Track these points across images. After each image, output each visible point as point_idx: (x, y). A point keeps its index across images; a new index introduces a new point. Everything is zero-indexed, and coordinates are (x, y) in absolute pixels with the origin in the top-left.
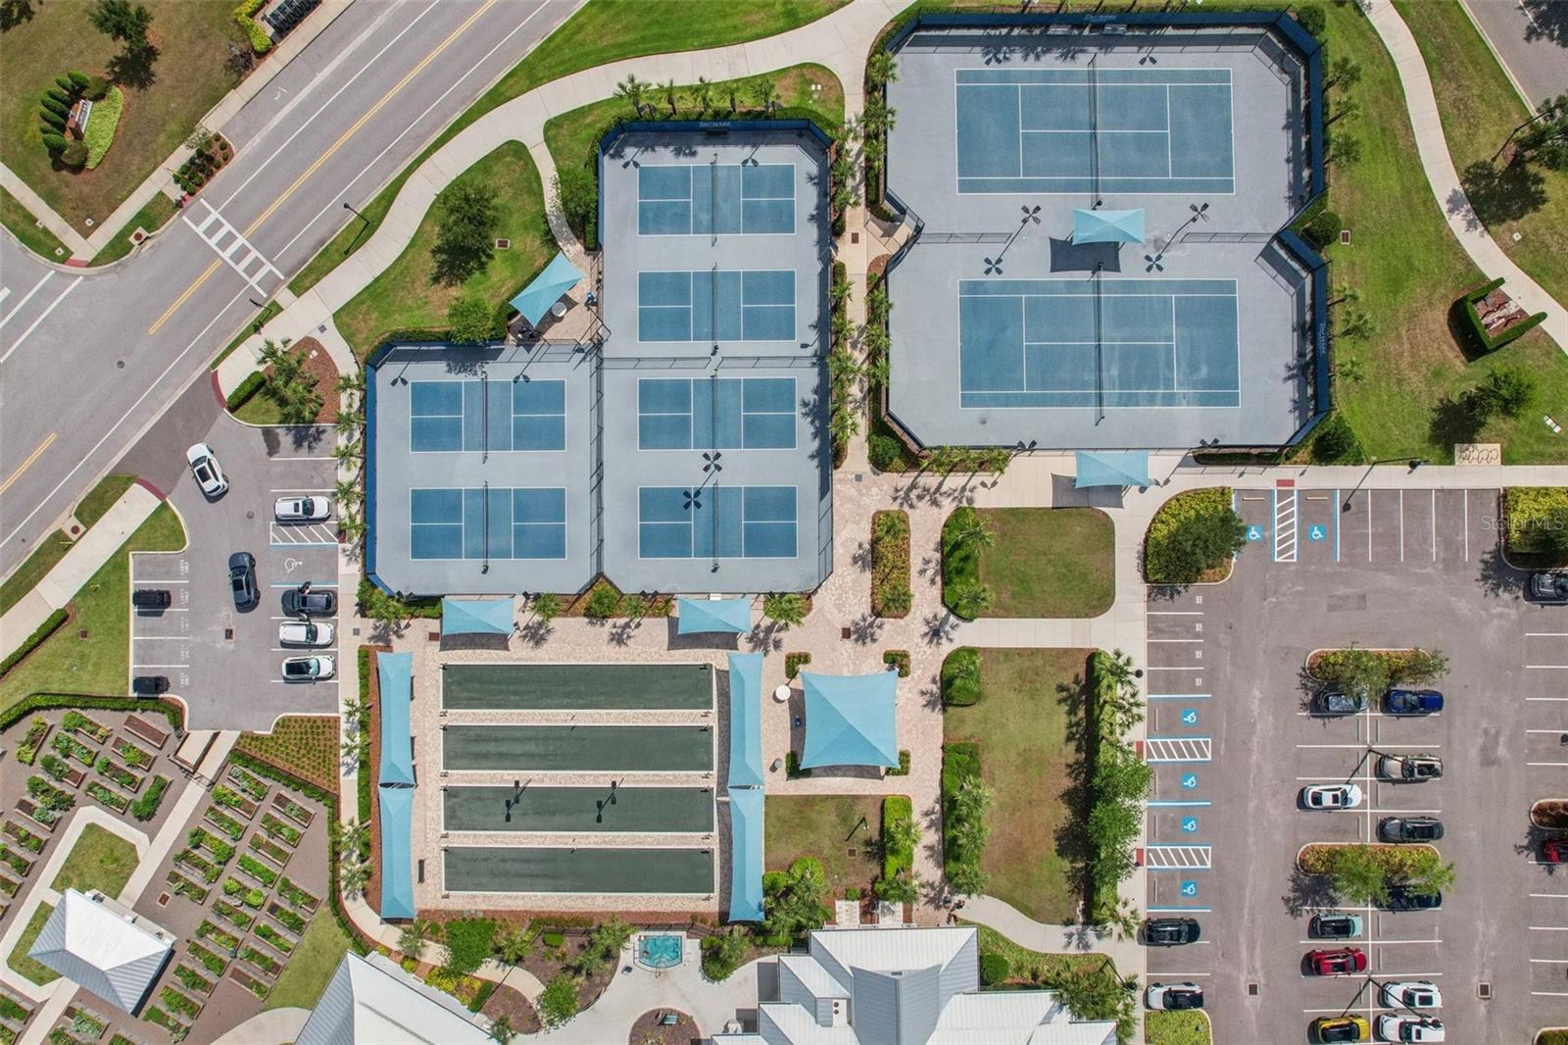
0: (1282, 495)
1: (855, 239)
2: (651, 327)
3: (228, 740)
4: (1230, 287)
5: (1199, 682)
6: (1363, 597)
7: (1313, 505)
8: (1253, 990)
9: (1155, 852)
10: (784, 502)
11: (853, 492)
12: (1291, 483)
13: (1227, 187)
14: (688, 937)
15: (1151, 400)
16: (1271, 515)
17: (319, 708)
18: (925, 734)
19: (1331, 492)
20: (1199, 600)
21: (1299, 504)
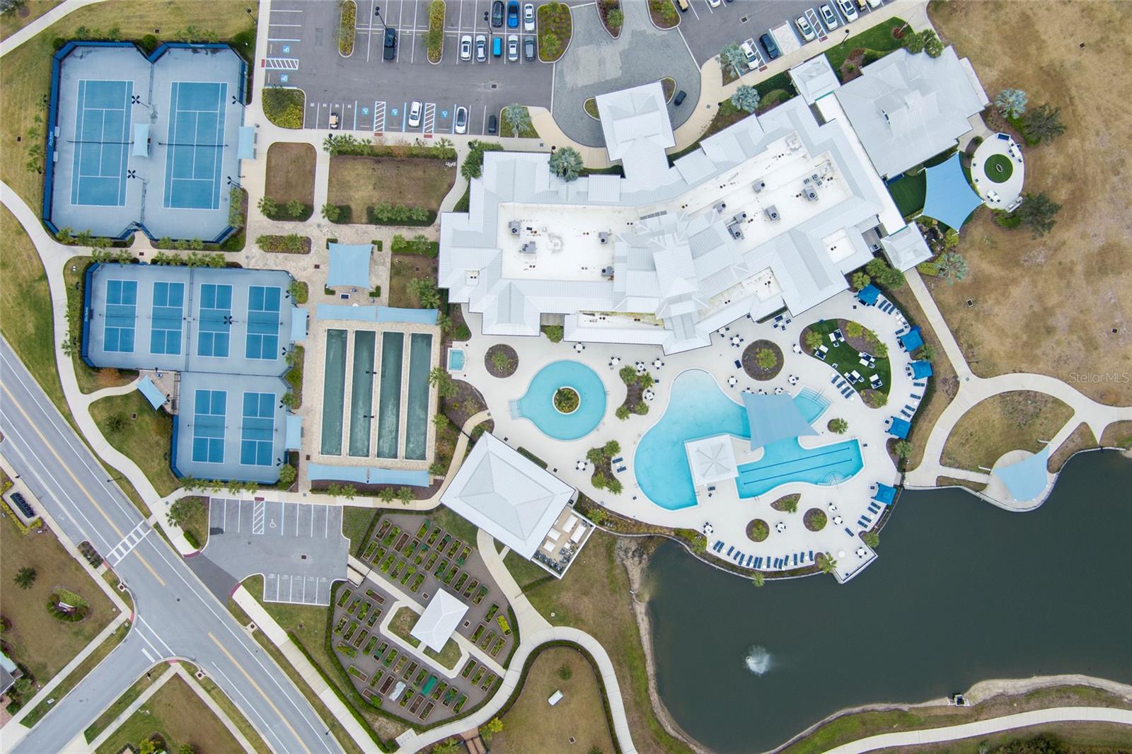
0: (269, 65)
1: (142, 254)
2: (174, 349)
3: (352, 560)
4: (174, 85)
5: (349, 106)
6: (317, 30)
7: (275, 51)
8: (494, 86)
9: (426, 129)
10: (256, 292)
11: (253, 260)
12: (263, 61)
13: (130, 83)
15: (222, 123)
16: (277, 71)
17: (340, 515)
18: (366, 232)
19: (269, 42)
20: (312, 105)
21: (273, 57)
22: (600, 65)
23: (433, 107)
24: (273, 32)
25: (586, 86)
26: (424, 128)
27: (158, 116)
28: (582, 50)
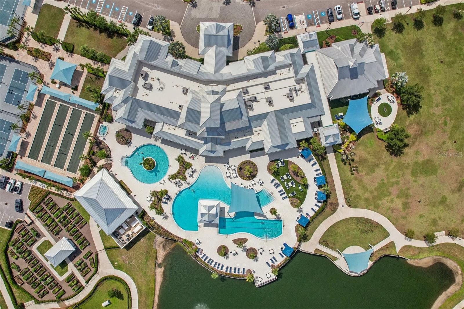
3: (29, 212)
9: (120, 18)
10: (18, 72)
11: (21, 57)
14: (102, 124)
17: (29, 189)
18: (78, 59)
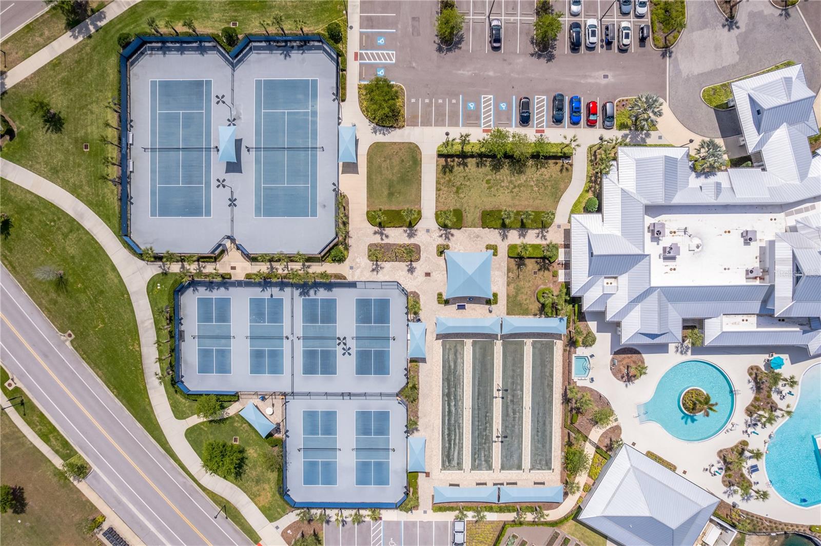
0: (362, 58)
1: (233, 268)
2: (276, 369)
4: (258, 82)
5: (454, 101)
6: (414, 19)
7: (368, 42)
8: (606, 77)
9: (537, 124)
10: (363, 305)
11: (358, 271)
12: (356, 54)
13: (209, 83)
14: (575, 353)
15: (314, 123)
16: (372, 64)
18: (478, 236)
19: (361, 34)
20: (413, 100)
21: (366, 50)
22: (716, 50)
23: (543, 100)
24: (367, 22)
25: (702, 74)
26: (536, 122)
27: (242, 117)
28: (696, 35)
